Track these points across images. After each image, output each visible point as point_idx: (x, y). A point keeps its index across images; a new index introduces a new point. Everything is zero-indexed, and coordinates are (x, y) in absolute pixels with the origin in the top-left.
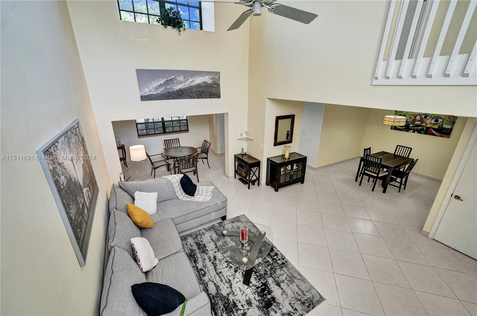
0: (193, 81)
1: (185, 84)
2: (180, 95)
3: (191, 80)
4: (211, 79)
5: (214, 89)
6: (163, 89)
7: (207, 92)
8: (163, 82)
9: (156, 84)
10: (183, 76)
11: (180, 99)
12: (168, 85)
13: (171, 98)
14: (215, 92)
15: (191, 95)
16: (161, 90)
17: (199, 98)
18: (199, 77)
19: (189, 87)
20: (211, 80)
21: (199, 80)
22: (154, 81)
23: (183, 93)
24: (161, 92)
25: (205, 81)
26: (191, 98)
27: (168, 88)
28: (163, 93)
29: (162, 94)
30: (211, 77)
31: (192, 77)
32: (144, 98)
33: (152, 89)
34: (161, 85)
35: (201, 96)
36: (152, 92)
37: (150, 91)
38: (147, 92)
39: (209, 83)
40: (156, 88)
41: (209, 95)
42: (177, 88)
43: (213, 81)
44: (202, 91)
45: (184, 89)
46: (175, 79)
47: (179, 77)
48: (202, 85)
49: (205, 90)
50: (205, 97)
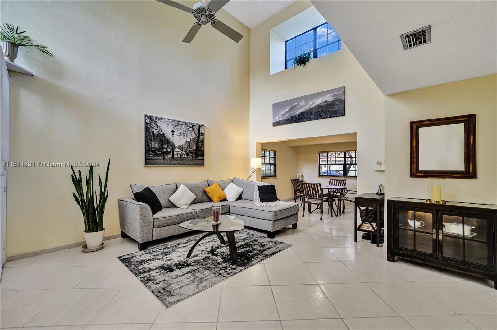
0: (313, 103)
1: (305, 107)
2: (300, 118)
3: (311, 102)
4: (333, 96)
5: (336, 106)
6: (288, 115)
7: (327, 111)
8: (288, 109)
9: (283, 112)
10: (304, 101)
11: (301, 122)
12: (292, 111)
13: (293, 121)
14: (337, 109)
15: (310, 116)
16: (286, 116)
17: (318, 119)
18: (320, 98)
19: (310, 109)
20: (333, 98)
21: (319, 101)
22: (283, 110)
23: (304, 115)
25: (326, 100)
26: (311, 120)
28: (287, 118)
30: (333, 94)
31: (312, 100)
32: (275, 124)
33: (280, 116)
34: (287, 112)
35: (320, 116)
37: (279, 118)
38: (277, 119)
39: (330, 101)
40: (283, 115)
41: (330, 113)
42: (299, 112)
43: (335, 98)
44: (322, 111)
45: (304, 112)
46: (298, 104)
47: (301, 103)
48: (322, 105)
49: (326, 109)
50: (325, 116)
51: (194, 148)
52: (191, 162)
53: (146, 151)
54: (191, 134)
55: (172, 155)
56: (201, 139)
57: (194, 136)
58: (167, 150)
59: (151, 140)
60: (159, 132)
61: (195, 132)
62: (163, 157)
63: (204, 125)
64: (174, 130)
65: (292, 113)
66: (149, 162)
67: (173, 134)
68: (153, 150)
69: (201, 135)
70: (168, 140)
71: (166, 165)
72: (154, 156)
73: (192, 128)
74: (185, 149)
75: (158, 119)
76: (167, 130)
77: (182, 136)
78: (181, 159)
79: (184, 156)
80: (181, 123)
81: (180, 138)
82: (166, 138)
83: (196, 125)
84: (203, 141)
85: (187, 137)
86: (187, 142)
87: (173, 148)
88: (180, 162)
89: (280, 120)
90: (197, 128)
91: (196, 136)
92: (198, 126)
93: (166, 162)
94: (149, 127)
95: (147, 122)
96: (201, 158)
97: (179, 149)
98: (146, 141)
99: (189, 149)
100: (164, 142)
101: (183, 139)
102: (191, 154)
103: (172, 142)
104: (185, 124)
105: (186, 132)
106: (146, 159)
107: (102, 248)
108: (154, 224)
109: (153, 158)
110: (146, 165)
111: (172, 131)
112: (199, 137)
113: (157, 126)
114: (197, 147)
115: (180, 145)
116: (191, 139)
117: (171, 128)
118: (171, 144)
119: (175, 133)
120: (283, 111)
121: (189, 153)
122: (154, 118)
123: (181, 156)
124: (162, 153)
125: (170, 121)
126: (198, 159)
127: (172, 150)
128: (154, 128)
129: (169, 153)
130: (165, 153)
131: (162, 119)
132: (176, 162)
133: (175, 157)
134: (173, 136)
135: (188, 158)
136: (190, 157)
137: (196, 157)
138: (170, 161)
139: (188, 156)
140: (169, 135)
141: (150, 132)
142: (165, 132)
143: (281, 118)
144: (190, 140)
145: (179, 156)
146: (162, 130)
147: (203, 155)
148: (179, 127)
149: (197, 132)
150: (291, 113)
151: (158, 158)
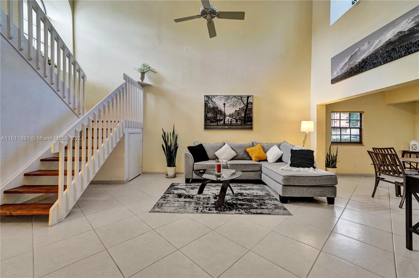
0: (380, 41)
1: (369, 51)
3: (377, 41)
4: (413, 20)
5: (416, 35)
6: (347, 66)
7: (401, 47)
8: (348, 60)
9: (342, 65)
10: (367, 43)
11: (362, 72)
12: (352, 61)
13: (352, 73)
14: (418, 39)
15: (375, 61)
16: (345, 69)
17: (386, 62)
18: (391, 31)
19: (374, 52)
20: (412, 23)
21: (390, 35)
23: (366, 62)
24: (345, 71)
25: (400, 31)
26: (375, 66)
27: (351, 64)
28: (346, 71)
29: (346, 73)
30: (412, 18)
31: (377, 39)
32: (334, 81)
33: (339, 71)
34: (346, 64)
35: (390, 57)
36: (339, 73)
37: (337, 73)
38: (336, 75)
39: (406, 30)
40: (342, 68)
42: (360, 60)
43: (416, 23)
44: (394, 49)
45: (367, 58)
46: (359, 50)
47: (363, 47)
48: (392, 40)
49: (399, 44)
50: (397, 56)
51: (243, 115)
52: (240, 127)
53: (205, 119)
54: (240, 104)
55: (223, 122)
56: (249, 108)
57: (243, 105)
58: (220, 119)
59: (208, 112)
60: (214, 106)
61: (243, 102)
62: (216, 124)
63: (253, 96)
64: (226, 103)
65: (352, 63)
66: (207, 127)
67: (224, 106)
68: (210, 118)
69: (249, 104)
70: (220, 111)
71: (219, 129)
72: (211, 123)
73: (241, 99)
74: (234, 116)
75: (213, 97)
76: (219, 104)
77: (232, 107)
78: (231, 125)
79: (234, 122)
80: (231, 97)
81: (230, 109)
82: (219, 109)
83: (245, 97)
84: (251, 110)
85: (236, 107)
86: (236, 111)
87: (224, 117)
88: (231, 126)
89: (338, 75)
90: (246, 99)
91: (244, 106)
92: (247, 97)
93: (219, 127)
94: (207, 103)
95: (206, 100)
96: (249, 123)
97: (229, 117)
98: (205, 113)
99: (238, 117)
100: (217, 113)
101: (232, 109)
102: (240, 121)
103: (224, 112)
104: (235, 97)
105: (236, 103)
106: (205, 125)
107: (175, 177)
108: (194, 168)
109: (210, 124)
110: (205, 129)
111: (223, 104)
112: (247, 106)
113: (213, 101)
114: (245, 114)
115: (230, 114)
116: (239, 108)
117: (223, 102)
118: (223, 114)
119: (226, 105)
120: (342, 63)
121: (238, 120)
122: (211, 97)
123: (231, 122)
124: (216, 120)
125: (222, 96)
126: (247, 124)
127: (224, 118)
128: (211, 103)
129: (222, 120)
130: (219, 121)
131: (216, 96)
132: (227, 127)
133: (226, 123)
134: (224, 108)
135: (237, 124)
136: (239, 122)
137: (244, 123)
138: (222, 126)
139: (237, 122)
140: (221, 107)
141: (207, 107)
142: (219, 105)
143: (339, 72)
144: (239, 110)
145: (229, 122)
146: (216, 104)
147: (251, 121)
148: (230, 100)
149: (245, 102)
150: (350, 64)
151: (213, 124)
